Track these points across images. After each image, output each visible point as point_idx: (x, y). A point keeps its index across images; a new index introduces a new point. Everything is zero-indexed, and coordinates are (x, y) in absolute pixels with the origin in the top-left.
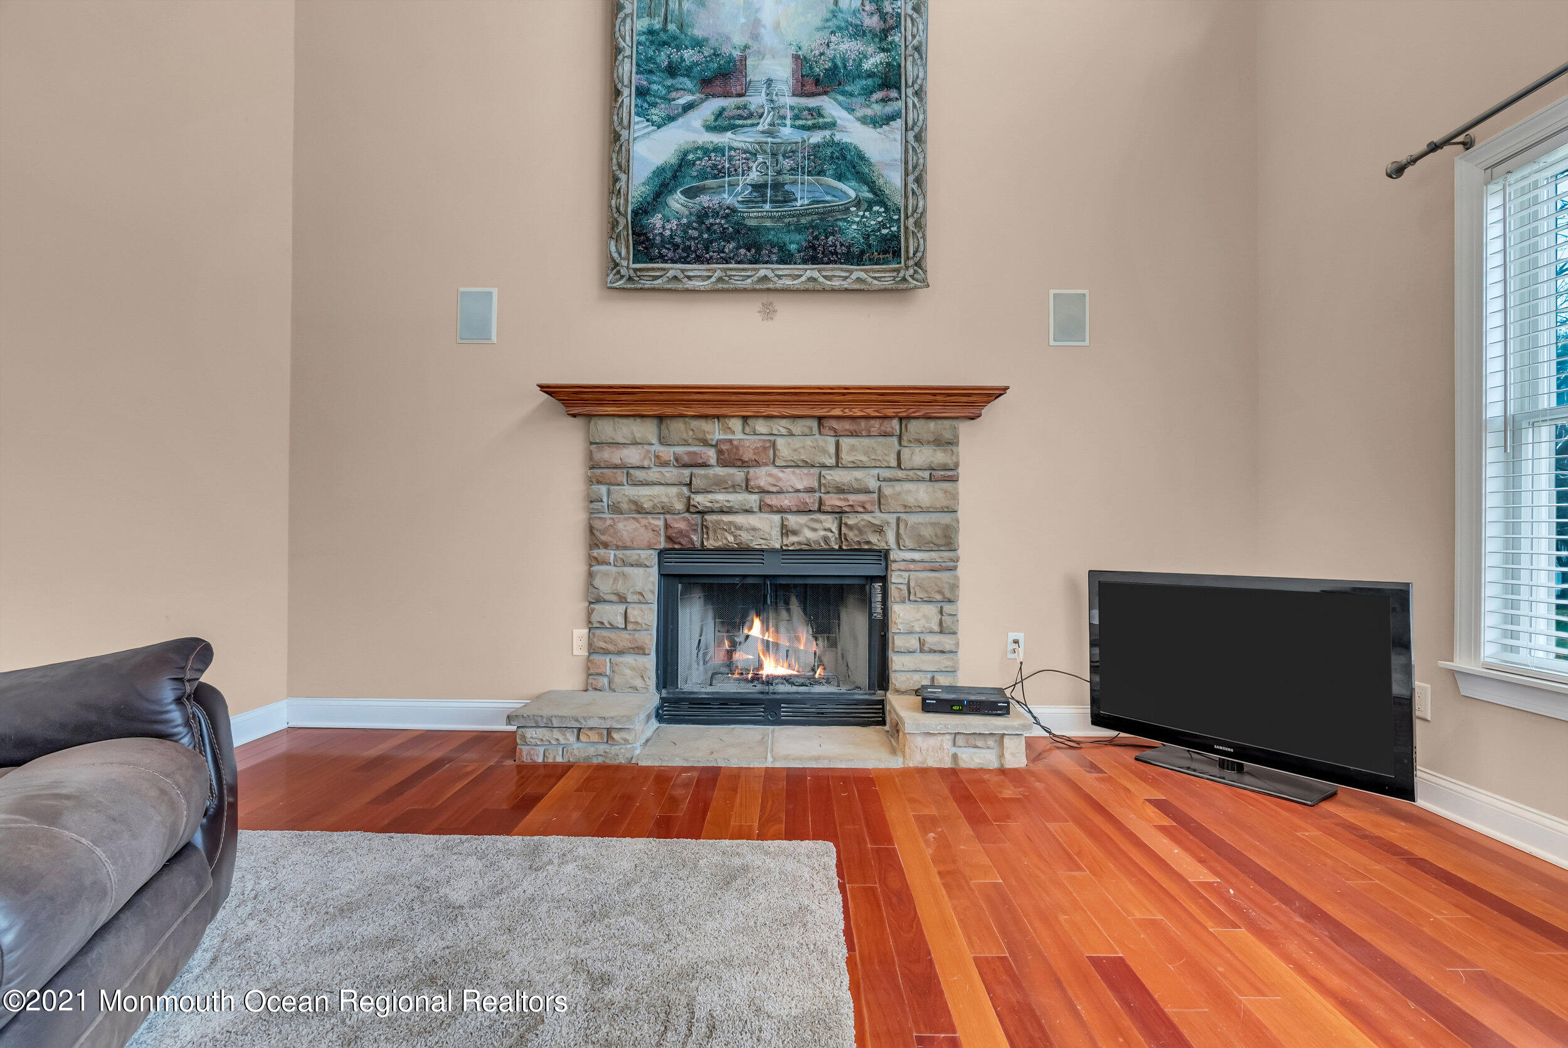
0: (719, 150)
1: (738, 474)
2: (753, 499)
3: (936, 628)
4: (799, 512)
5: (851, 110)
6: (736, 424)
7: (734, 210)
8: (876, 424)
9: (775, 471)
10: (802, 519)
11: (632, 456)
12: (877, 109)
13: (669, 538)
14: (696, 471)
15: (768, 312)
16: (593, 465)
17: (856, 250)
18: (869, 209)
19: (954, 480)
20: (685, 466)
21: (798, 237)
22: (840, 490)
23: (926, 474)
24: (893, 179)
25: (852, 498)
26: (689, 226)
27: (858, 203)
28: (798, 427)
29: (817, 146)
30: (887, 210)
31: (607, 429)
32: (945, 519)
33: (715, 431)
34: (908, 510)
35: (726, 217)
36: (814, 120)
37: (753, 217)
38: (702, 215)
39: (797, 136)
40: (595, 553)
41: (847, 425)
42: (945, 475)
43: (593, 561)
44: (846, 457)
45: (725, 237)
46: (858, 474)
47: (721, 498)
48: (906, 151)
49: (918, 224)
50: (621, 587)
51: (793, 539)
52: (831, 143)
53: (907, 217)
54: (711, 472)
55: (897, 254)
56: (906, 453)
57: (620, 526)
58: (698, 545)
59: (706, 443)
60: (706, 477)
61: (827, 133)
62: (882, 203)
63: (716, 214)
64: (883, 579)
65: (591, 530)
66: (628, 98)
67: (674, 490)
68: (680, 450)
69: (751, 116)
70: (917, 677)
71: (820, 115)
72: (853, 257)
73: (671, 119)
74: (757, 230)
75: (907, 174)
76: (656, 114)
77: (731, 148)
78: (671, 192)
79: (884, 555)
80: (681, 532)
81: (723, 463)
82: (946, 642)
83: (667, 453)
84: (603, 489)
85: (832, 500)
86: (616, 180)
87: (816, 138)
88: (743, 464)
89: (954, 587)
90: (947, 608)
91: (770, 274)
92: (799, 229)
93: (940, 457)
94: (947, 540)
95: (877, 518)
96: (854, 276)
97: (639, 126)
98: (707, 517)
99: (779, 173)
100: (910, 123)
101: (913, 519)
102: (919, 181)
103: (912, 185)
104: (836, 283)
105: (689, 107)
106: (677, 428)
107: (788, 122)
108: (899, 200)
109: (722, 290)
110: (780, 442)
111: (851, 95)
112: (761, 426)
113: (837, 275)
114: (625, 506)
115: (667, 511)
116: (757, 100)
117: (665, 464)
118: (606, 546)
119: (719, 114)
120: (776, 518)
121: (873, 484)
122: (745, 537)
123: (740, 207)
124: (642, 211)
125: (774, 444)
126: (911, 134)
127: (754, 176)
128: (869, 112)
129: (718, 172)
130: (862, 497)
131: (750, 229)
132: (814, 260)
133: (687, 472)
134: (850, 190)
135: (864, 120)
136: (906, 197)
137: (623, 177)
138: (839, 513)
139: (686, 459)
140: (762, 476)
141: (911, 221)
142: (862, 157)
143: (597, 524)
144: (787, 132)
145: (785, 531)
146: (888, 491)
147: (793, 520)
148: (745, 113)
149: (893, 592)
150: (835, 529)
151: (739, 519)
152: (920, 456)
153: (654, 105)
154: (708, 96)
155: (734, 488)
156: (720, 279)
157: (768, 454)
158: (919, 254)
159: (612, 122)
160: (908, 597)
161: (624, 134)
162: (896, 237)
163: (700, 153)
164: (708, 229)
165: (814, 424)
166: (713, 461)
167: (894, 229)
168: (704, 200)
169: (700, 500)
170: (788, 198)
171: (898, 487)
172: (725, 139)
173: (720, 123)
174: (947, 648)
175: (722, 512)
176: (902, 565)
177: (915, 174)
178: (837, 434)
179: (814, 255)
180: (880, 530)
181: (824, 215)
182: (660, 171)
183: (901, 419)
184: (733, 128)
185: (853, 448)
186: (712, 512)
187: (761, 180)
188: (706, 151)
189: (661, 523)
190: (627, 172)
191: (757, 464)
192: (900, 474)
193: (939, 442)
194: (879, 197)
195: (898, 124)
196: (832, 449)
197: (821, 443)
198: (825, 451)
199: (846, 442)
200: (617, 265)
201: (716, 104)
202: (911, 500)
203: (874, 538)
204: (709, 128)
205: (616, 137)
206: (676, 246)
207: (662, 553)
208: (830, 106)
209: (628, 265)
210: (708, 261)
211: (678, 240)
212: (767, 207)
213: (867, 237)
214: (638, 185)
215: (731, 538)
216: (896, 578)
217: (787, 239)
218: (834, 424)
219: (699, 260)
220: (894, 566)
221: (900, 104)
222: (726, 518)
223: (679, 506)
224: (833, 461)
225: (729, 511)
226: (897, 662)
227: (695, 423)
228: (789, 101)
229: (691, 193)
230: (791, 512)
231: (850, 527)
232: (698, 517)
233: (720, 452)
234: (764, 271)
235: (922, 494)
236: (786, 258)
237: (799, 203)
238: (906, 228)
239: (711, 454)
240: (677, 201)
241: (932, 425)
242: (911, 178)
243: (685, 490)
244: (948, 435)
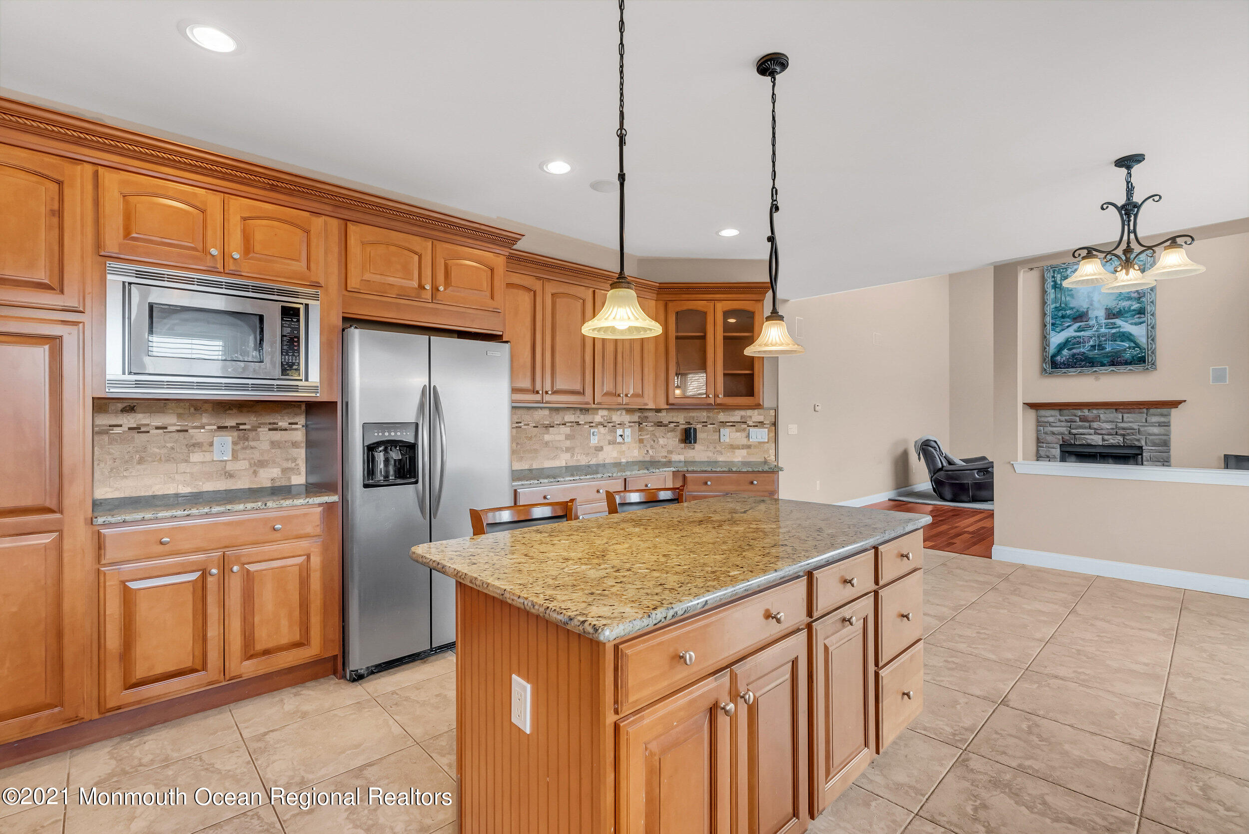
0: (1079, 337)
1: (1087, 424)
2: (1092, 431)
4: (1108, 435)
5: (1126, 322)
6: (1086, 411)
7: (1084, 353)
8: (1138, 411)
9: (1100, 424)
10: (1110, 437)
11: (1051, 419)
12: (1137, 320)
13: (1063, 441)
14: (1073, 423)
15: (1097, 379)
16: (1038, 421)
17: (1129, 361)
18: (1134, 349)
19: (1169, 426)
20: (1069, 422)
21: (1107, 359)
22: (1124, 429)
23: (1157, 424)
24: (1143, 341)
25: (1128, 431)
26: (1069, 358)
27: (1129, 348)
28: (1108, 411)
29: (1114, 333)
30: (1140, 349)
31: (1043, 412)
32: (1165, 437)
33: (1079, 413)
34: (1150, 435)
35: (1082, 355)
36: (1114, 326)
37: (1091, 354)
38: (1074, 355)
39: (1107, 331)
40: (1039, 444)
41: (1126, 412)
42: (1165, 425)
43: (1038, 447)
44: (1125, 419)
45: (1081, 360)
46: (1130, 424)
47: (1081, 431)
48: (1148, 332)
49: (1152, 353)
50: (1047, 454)
51: (1106, 442)
52: (1120, 332)
53: (1148, 351)
54: (1077, 424)
55: (1144, 362)
56: (1149, 419)
57: (1047, 438)
58: (1073, 443)
59: (1076, 416)
60: (1076, 425)
61: (1118, 329)
62: (1138, 347)
63: (1079, 355)
64: (1141, 454)
65: (1038, 439)
66: (1049, 327)
67: (1065, 428)
68: (1067, 418)
69: (1090, 327)
71: (1115, 324)
72: (1127, 363)
73: (1063, 330)
74: (1093, 358)
75: (1148, 338)
76: (1058, 329)
77: (1083, 336)
78: (1063, 350)
79: (1141, 448)
80: (1067, 440)
81: (1081, 420)
83: (1063, 418)
84: (1042, 428)
85: (1122, 432)
86: (1045, 348)
87: (1114, 331)
88: (1088, 421)
89: (1169, 458)
91: (1097, 370)
92: (1107, 357)
93: (1162, 419)
94: (1166, 444)
95: (1138, 437)
96: (1128, 369)
97: (1052, 333)
98: (1076, 436)
99: (1100, 342)
100: (1149, 323)
101: (1151, 437)
102: (1153, 340)
104: (1121, 371)
105: (1069, 326)
106: (1066, 412)
107: (1103, 327)
108: (1145, 346)
109: (1080, 374)
110: (1101, 416)
111: (1127, 317)
112: (1095, 411)
113: (1122, 368)
114: (1049, 433)
115: (1062, 434)
116: (1091, 322)
117: (1062, 421)
118: (1043, 443)
119: (1079, 327)
120: (1101, 436)
121: (1136, 427)
122: (1089, 441)
123: (1087, 352)
124: (1053, 356)
125: (1099, 416)
126: (1149, 327)
127: (1091, 343)
128: (1133, 321)
129: (1079, 343)
130: (1132, 431)
131: (1091, 358)
132: (1113, 365)
133: (1069, 424)
134: (1126, 344)
135: (1132, 324)
136: (1148, 345)
137: (1048, 348)
138: (1123, 435)
139: (1069, 420)
140: (1095, 425)
141: (1150, 352)
142: (1131, 334)
143: (1040, 437)
144: (1103, 330)
145: (1103, 440)
146: (1142, 429)
147: (1106, 437)
148: (1088, 326)
149: (1145, 458)
150: (1122, 439)
151: (1087, 436)
152: (1154, 419)
153: (1057, 327)
154: (1075, 323)
155: (1085, 428)
156: (1080, 372)
157: (1097, 419)
158: (1153, 361)
159: (1043, 333)
161: (1048, 336)
162: (1144, 357)
163: (1073, 338)
164: (1076, 359)
165: (1114, 411)
166: (1078, 421)
167: (1143, 354)
168: (1074, 351)
169: (1074, 431)
170: (1104, 348)
171: (1146, 428)
172: (1082, 333)
173: (1080, 330)
175: (1081, 434)
176: (1147, 451)
177: (1152, 338)
178: (1122, 413)
179: (1113, 364)
180: (1138, 440)
181: (1116, 353)
182: (1059, 344)
183: (1147, 409)
184: (1084, 330)
185: (1128, 417)
186: (1078, 434)
187: (1094, 344)
188: (1075, 338)
189: (1061, 437)
190: (1049, 346)
191: (1093, 421)
192: (1147, 424)
193: (1162, 415)
194: (1137, 345)
195: (1144, 324)
196: (1121, 418)
197: (1116, 416)
198: (1117, 418)
199: (1125, 416)
200: (1045, 370)
201: (1078, 324)
202: (1150, 432)
203: (1137, 443)
204: (1076, 331)
205: (1045, 337)
206: (1065, 364)
207: (1061, 445)
208: (1118, 322)
209: (1049, 370)
210: (1076, 368)
211: (1066, 362)
212: (1096, 351)
213: (1133, 357)
214: (1052, 349)
215: (1084, 442)
216: (1146, 455)
217: (1103, 360)
218: (1121, 410)
219: (1073, 367)
220: (1144, 451)
221: (1145, 319)
222: (1082, 436)
223: (1066, 433)
224: (1121, 421)
225: (1084, 434)
227: (1073, 411)
228: (1104, 321)
229: (1069, 349)
230: (1105, 435)
231: (1128, 439)
232: (1073, 436)
233: (1080, 419)
234: (1095, 369)
235: (1156, 430)
236: (1103, 365)
237: (1107, 350)
238: (1148, 354)
239: (1078, 419)
240: (1065, 352)
241: (1160, 410)
242: (1150, 340)
243: (1069, 428)
244: (1165, 413)
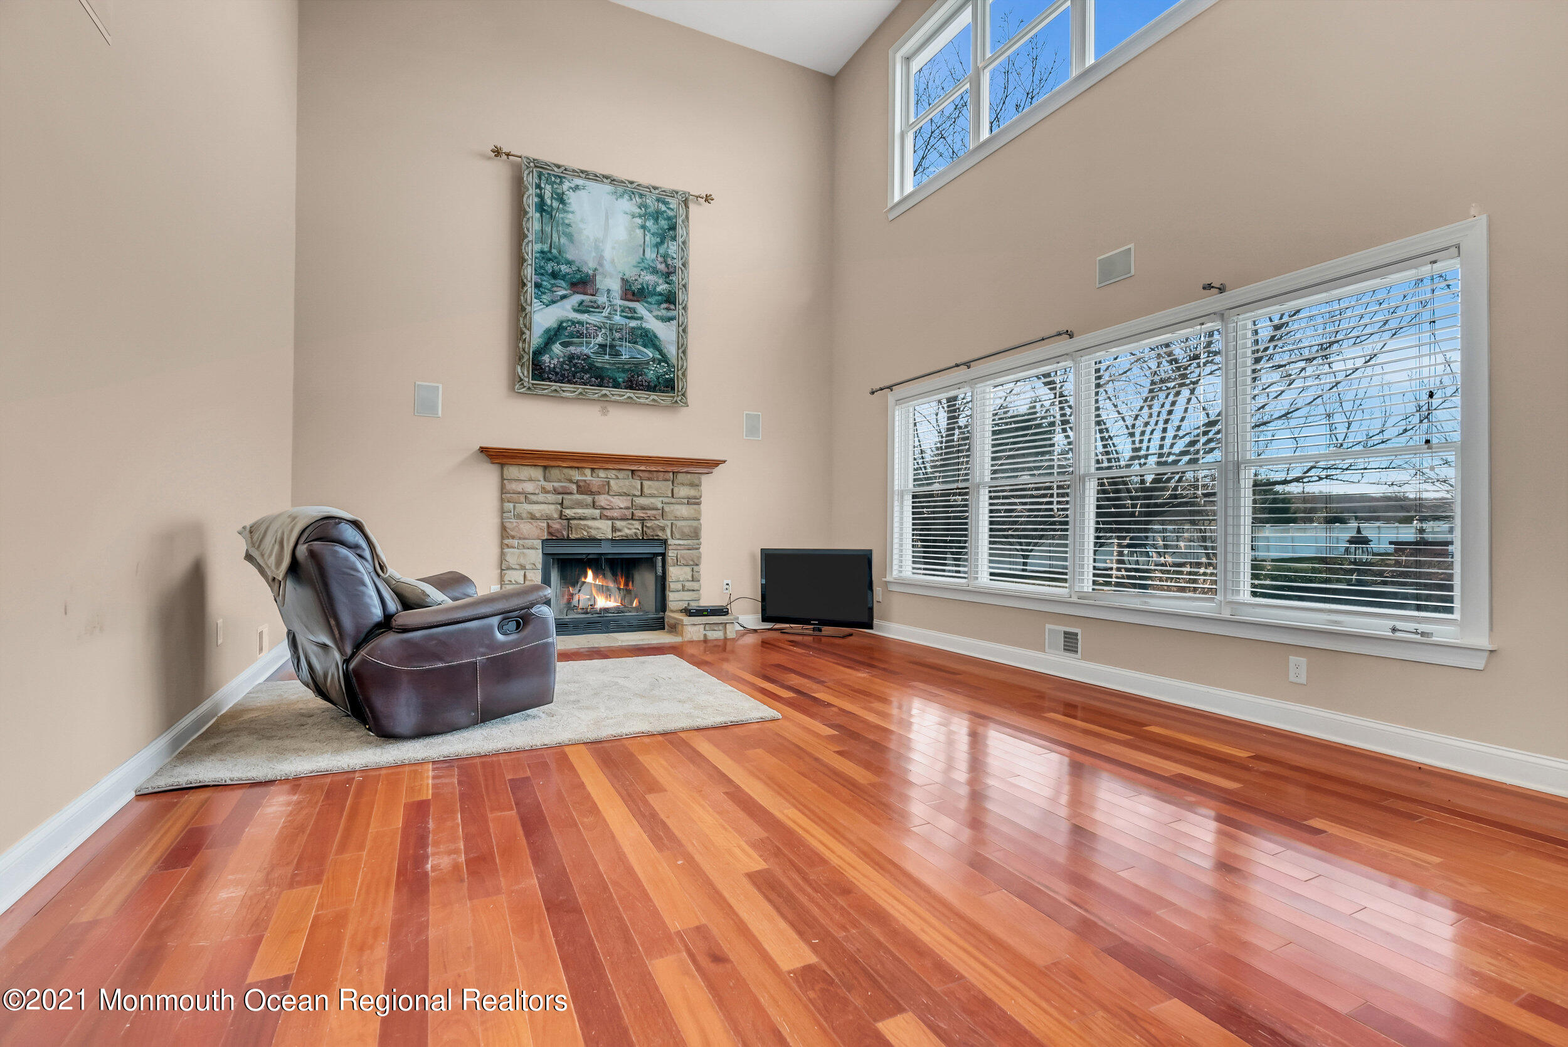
0: (580, 323)
1: (588, 499)
2: (597, 512)
3: (690, 579)
4: (621, 519)
5: (651, 312)
6: (588, 472)
7: (589, 357)
8: (661, 474)
9: (609, 498)
10: (623, 523)
11: (529, 487)
12: (664, 313)
13: (549, 533)
14: (565, 496)
15: (606, 413)
16: (504, 491)
17: (652, 384)
18: (659, 364)
19: (699, 504)
20: (559, 493)
21: (623, 375)
22: (643, 508)
23: (686, 501)
24: (671, 351)
25: (650, 513)
26: (564, 362)
27: (654, 360)
28: (621, 475)
29: (633, 328)
30: (668, 366)
31: (512, 472)
32: (695, 523)
33: (576, 475)
34: (677, 518)
35: (584, 360)
36: (632, 315)
37: (599, 362)
38: (571, 357)
39: (623, 321)
40: (506, 541)
41: (646, 475)
42: (695, 501)
43: (506, 546)
44: (646, 491)
45: (584, 370)
46: (652, 500)
47: (580, 511)
48: (678, 337)
49: (684, 374)
50: (521, 561)
51: (619, 534)
52: (641, 328)
53: (678, 370)
54: (574, 497)
55: (673, 389)
56: (676, 490)
57: (521, 526)
58: (566, 537)
59: (571, 481)
60: (571, 500)
61: (639, 322)
62: (666, 362)
63: (579, 358)
64: (663, 555)
65: (503, 528)
66: (529, 288)
67: (553, 507)
68: (556, 485)
69: (598, 307)
70: (681, 603)
71: (635, 312)
72: (651, 388)
73: (554, 302)
74: (602, 368)
75: (678, 349)
76: (545, 298)
77: (587, 323)
78: (554, 343)
79: (665, 542)
80: (555, 530)
81: (581, 492)
82: (695, 585)
83: (549, 486)
84: (510, 505)
85: (639, 514)
86: (523, 334)
87: (633, 324)
88: (592, 493)
89: (699, 558)
90: (696, 568)
91: (608, 393)
92: (624, 371)
93: (692, 492)
94: (696, 534)
95: (661, 523)
96: (652, 398)
97: (536, 304)
98: (572, 522)
99: (613, 340)
100: (680, 323)
101: (679, 523)
102: (684, 352)
103: (681, 355)
104: (642, 401)
105: (563, 297)
106: (555, 473)
107: (618, 313)
108: (674, 361)
109: (581, 398)
110: (612, 482)
111: (651, 304)
112: (602, 474)
113: (643, 396)
114: (524, 515)
115: (548, 518)
116: (602, 299)
117: (548, 492)
118: (511, 537)
119: (581, 303)
120: (610, 522)
121: (660, 506)
122: (592, 532)
123: (592, 356)
124: (538, 352)
125: (608, 483)
126: (681, 329)
127: (600, 340)
128: (660, 313)
129: (580, 335)
130: (654, 512)
131: (597, 368)
132: (631, 388)
133: (560, 497)
134: (649, 353)
135: (657, 317)
136: (678, 360)
137: (527, 332)
138: (642, 520)
139: (560, 490)
140: (602, 500)
141: (680, 372)
142: (656, 337)
143: (506, 525)
144: (618, 319)
145: (614, 529)
146: (667, 509)
147: (619, 524)
148: (595, 305)
149: (669, 560)
150: (640, 529)
151: (590, 523)
152: (683, 492)
153: (544, 293)
154: (575, 293)
155: (586, 506)
156: (581, 393)
157: (605, 488)
158: (684, 390)
159: (519, 297)
160: (677, 563)
161: (527, 308)
162: (673, 380)
163: (570, 323)
164: (575, 365)
165: (630, 474)
166: (575, 492)
167: (672, 375)
168: (572, 349)
169: (568, 512)
170: (618, 354)
171: (672, 507)
172: (584, 317)
173: (581, 308)
174: (696, 588)
175: (580, 519)
176: (673, 547)
177: (682, 349)
178: (641, 479)
179: (631, 385)
180: (663, 529)
181: (637, 365)
182: (548, 330)
183: (673, 473)
184: (588, 312)
185: (650, 487)
186: (575, 519)
187: (604, 343)
188: (573, 323)
189: (545, 525)
190: (528, 330)
191: (599, 493)
192: (673, 500)
193: (692, 485)
194: (664, 359)
195: (674, 322)
196: (639, 487)
197: (633, 484)
198: (635, 488)
199: (646, 483)
200: (522, 379)
201: (579, 297)
202: (678, 514)
203: (660, 534)
204: (576, 310)
205: (523, 309)
206: (557, 373)
207: (544, 541)
208: (640, 308)
209: (528, 380)
210: (575, 383)
211: (558, 370)
212: (607, 357)
213: (658, 378)
214: (536, 337)
215: (585, 533)
216: (671, 554)
217: (617, 375)
218: (640, 474)
219: (569, 382)
220: (669, 547)
221: (675, 312)
222: (582, 522)
223: (556, 516)
224: (639, 493)
225: (585, 519)
226: (671, 596)
227: (566, 471)
228: (619, 302)
229: (565, 345)
230: (617, 519)
231: (648, 528)
232: (566, 522)
233: (579, 487)
234: (605, 391)
235: (683, 510)
236: (616, 385)
237: (624, 357)
238: (678, 376)
239: (574, 487)
240: (558, 348)
241: (689, 476)
242: (680, 351)
243: (559, 507)
244: (697, 482)
